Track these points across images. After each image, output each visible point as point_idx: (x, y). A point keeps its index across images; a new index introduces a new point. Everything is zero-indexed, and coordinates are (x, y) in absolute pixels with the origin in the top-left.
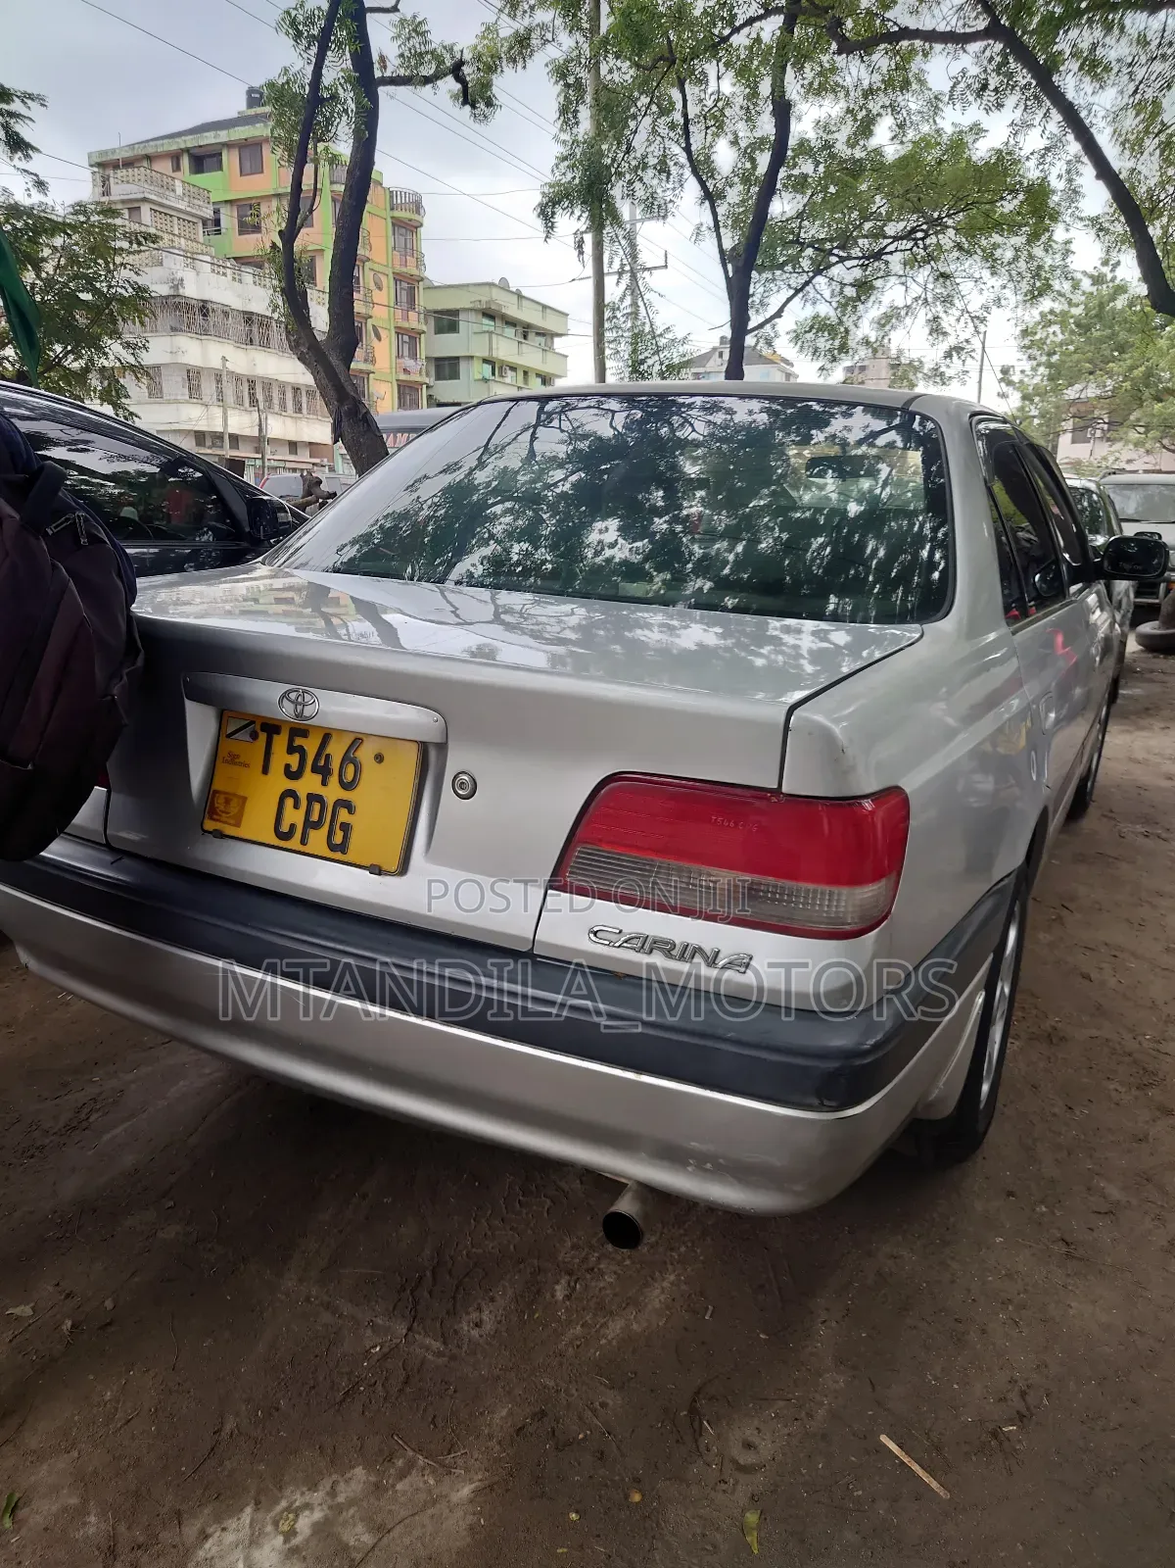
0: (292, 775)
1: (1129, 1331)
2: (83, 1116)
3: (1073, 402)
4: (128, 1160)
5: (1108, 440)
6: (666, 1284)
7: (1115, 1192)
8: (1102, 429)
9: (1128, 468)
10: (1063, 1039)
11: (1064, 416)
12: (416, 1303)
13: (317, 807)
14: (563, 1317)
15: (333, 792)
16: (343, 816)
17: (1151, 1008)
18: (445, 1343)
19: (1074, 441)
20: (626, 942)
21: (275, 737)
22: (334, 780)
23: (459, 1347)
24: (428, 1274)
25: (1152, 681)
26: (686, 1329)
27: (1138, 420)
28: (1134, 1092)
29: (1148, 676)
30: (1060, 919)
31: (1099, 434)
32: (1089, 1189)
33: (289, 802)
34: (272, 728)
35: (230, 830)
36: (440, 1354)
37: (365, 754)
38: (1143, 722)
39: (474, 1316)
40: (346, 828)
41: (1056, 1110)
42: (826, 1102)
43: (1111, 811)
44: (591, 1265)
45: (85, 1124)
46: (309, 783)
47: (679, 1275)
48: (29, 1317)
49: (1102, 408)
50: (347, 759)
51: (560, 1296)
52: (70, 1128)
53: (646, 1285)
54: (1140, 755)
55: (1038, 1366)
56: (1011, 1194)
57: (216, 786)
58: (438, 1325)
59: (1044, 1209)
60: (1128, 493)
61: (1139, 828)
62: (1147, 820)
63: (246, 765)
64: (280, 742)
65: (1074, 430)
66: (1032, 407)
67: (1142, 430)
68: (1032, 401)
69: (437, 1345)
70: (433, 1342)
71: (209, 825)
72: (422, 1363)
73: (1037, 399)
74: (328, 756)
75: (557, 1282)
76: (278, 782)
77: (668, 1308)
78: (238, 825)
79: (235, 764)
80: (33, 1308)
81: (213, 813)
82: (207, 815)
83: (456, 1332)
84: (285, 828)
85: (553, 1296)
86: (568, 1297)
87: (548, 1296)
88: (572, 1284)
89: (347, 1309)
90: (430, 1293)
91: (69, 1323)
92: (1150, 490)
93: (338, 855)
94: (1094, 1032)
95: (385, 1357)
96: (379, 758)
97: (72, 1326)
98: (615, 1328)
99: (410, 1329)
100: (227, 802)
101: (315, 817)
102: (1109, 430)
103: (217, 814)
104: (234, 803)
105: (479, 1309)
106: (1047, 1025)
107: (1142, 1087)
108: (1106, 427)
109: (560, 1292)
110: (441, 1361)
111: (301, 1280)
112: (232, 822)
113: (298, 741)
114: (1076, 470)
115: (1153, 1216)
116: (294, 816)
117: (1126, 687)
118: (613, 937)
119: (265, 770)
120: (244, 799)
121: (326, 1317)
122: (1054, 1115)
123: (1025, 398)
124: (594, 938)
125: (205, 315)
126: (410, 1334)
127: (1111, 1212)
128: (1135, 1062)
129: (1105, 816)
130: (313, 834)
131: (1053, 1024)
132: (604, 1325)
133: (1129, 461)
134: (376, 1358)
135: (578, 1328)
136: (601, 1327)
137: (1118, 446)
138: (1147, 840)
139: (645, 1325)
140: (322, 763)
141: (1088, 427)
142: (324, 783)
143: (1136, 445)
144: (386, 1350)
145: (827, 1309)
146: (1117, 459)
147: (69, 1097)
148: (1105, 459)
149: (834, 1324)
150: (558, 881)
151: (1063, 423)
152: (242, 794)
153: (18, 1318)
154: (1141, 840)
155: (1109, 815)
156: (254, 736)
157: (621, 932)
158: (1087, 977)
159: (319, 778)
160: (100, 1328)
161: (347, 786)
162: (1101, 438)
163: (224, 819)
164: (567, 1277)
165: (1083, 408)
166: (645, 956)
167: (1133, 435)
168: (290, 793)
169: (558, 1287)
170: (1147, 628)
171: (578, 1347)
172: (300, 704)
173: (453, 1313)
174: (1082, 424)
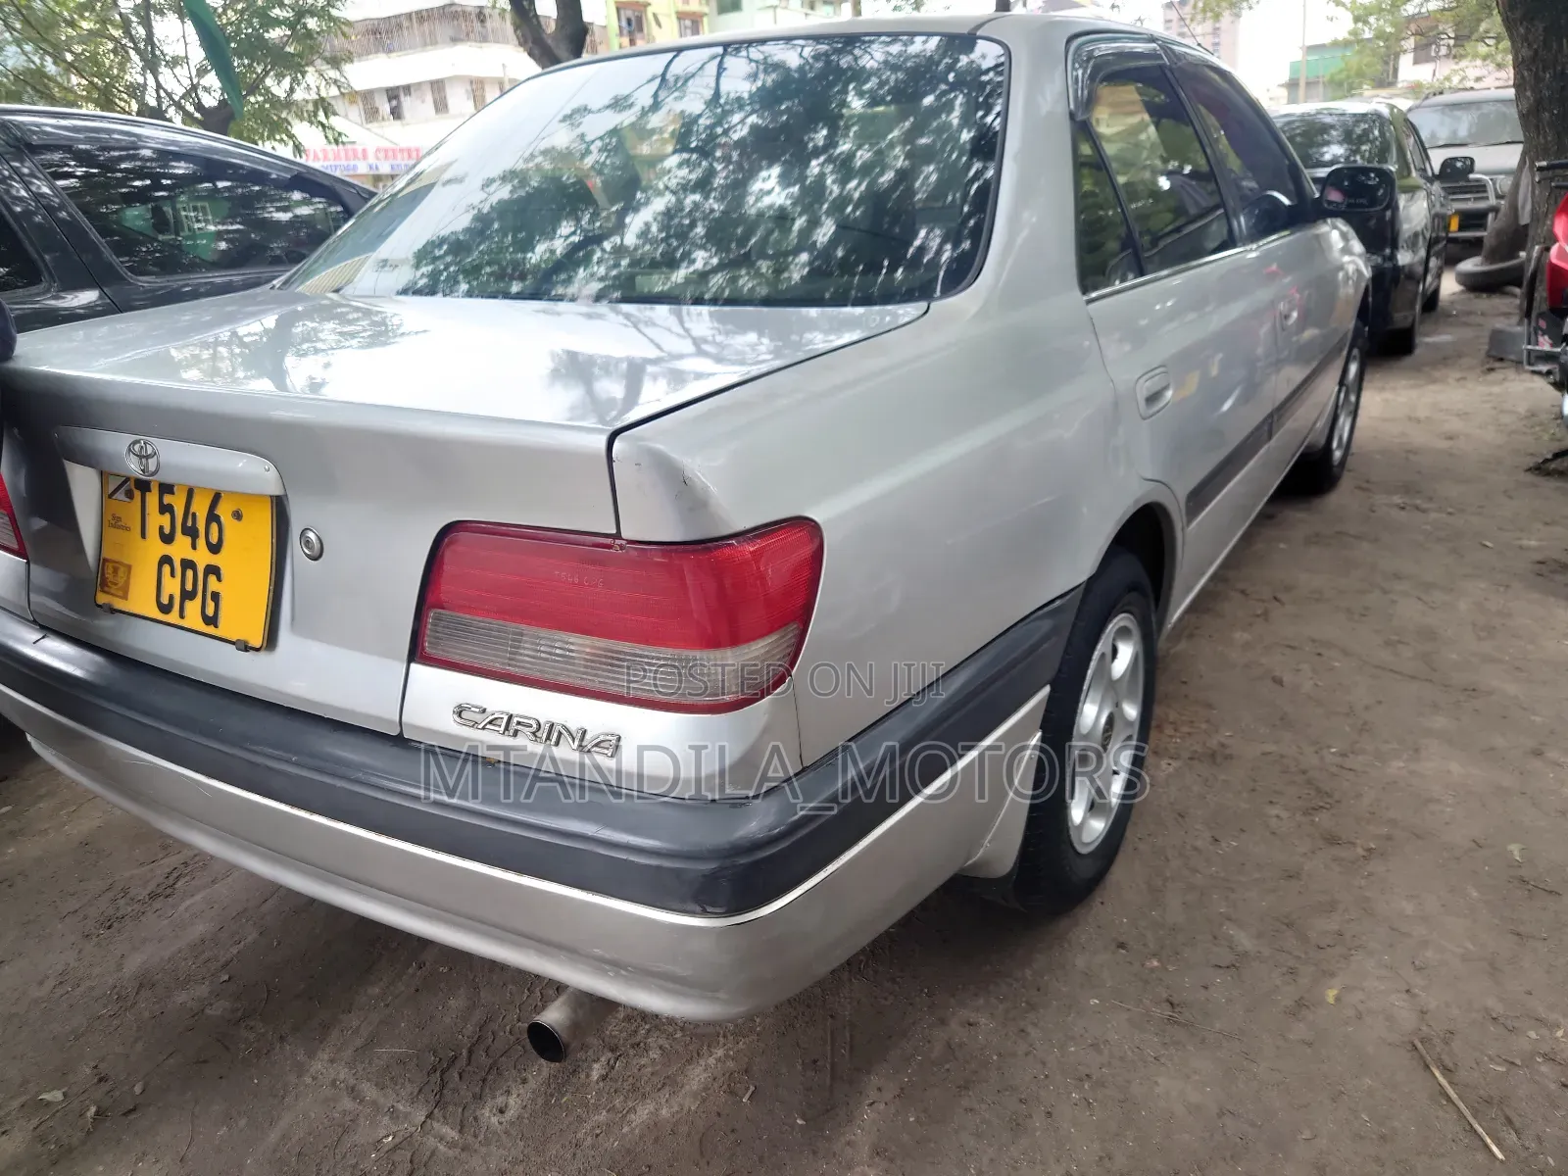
0: (167, 539)
1: (1221, 1114)
2: (171, 880)
3: (1411, 19)
4: (200, 929)
5: (1455, 57)
6: (711, 1061)
7: (1245, 941)
8: (1449, 46)
9: (1476, 86)
10: (1229, 757)
11: (1404, 35)
12: (443, 1086)
13: (190, 573)
14: (593, 1101)
15: (202, 557)
16: (213, 584)
17: (1347, 715)
18: (460, 1132)
19: (1416, 62)
20: (490, 722)
21: (147, 493)
22: (201, 542)
23: (476, 1136)
24: (465, 1052)
25: (1467, 324)
26: (719, 1114)
27: (1487, 32)
28: (1299, 817)
29: (1464, 319)
30: (1266, 615)
31: (1444, 51)
32: (1215, 938)
33: (166, 569)
34: (143, 486)
35: (119, 604)
36: (452, 1145)
37: (224, 511)
38: (1437, 374)
39: (500, 1100)
40: (216, 597)
41: (1199, 843)
42: (709, 909)
43: (1368, 482)
44: (638, 1038)
45: (169, 891)
46: (180, 548)
47: (727, 1050)
48: (59, 1103)
49: (1447, 22)
50: (213, 517)
51: (595, 1075)
52: (153, 896)
53: (690, 1061)
54: (1422, 413)
55: (1101, 1158)
56: (1122, 946)
57: (105, 554)
58: (460, 1110)
59: (1156, 963)
60: (1458, 113)
61: (1397, 499)
62: (1408, 489)
63: (128, 529)
64: (152, 499)
65: (1415, 49)
66: (1366, 29)
67: (1491, 42)
68: (1366, 22)
69: (452, 1134)
70: (449, 1130)
71: (102, 599)
72: (433, 1153)
73: (1372, 19)
74: (194, 515)
75: (597, 1060)
76: (156, 548)
77: (706, 1089)
78: (125, 597)
79: (119, 527)
80: (65, 1094)
81: (104, 585)
82: (99, 588)
83: (476, 1119)
84: (165, 600)
85: (588, 1076)
86: (604, 1078)
87: (583, 1076)
88: (612, 1062)
89: (370, 1091)
90: (460, 1075)
91: (93, 1109)
92: (1486, 109)
93: (210, 630)
94: (1270, 747)
95: (396, 1148)
96: (238, 515)
97: (97, 1113)
98: (643, 1113)
99: (429, 1116)
100: (116, 570)
101: (189, 587)
102: (1454, 46)
103: (108, 586)
104: (122, 571)
105: (508, 1092)
106: (1213, 743)
107: (1309, 812)
108: (1452, 42)
109: (597, 1071)
110: (451, 1153)
111: (332, 1061)
112: (120, 593)
113: (167, 499)
114: (1415, 93)
115: (1285, 969)
116: (171, 586)
117: (1427, 335)
118: (478, 717)
119: (143, 535)
120: (129, 568)
121: (347, 1104)
122: (1196, 849)
123: (1357, 19)
124: (458, 720)
125: (482, 21)
126: (429, 1121)
127: (1234, 966)
128: (1309, 782)
129: (1360, 488)
130: (188, 604)
131: (1223, 740)
132: (633, 1110)
133: (1478, 79)
134: (386, 1149)
135: (604, 1113)
136: (628, 1112)
137: (1464, 63)
138: (1403, 513)
139: (676, 1108)
140: (189, 524)
141: (1431, 45)
142: (194, 547)
143: (1485, 58)
144: (397, 1140)
145: (879, 1089)
146: (1464, 79)
147: (166, 860)
148: (1448, 79)
149: (882, 1106)
150: (417, 653)
151: (1403, 43)
152: (126, 562)
153: (48, 1104)
154: (1395, 513)
155: (1365, 487)
156: (130, 495)
157: (484, 711)
158: (1278, 682)
159: (188, 540)
160: (125, 1114)
161: (215, 549)
162: (1447, 56)
163: (112, 591)
164: (610, 1055)
165: (1424, 24)
166: (511, 739)
167: (1482, 49)
168: (166, 560)
169: (596, 1066)
170: (1470, 265)
171: (597, 1135)
172: (144, 457)
173: (479, 1098)
174: (1424, 41)
